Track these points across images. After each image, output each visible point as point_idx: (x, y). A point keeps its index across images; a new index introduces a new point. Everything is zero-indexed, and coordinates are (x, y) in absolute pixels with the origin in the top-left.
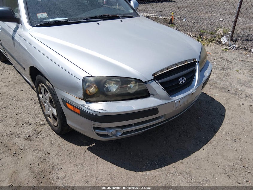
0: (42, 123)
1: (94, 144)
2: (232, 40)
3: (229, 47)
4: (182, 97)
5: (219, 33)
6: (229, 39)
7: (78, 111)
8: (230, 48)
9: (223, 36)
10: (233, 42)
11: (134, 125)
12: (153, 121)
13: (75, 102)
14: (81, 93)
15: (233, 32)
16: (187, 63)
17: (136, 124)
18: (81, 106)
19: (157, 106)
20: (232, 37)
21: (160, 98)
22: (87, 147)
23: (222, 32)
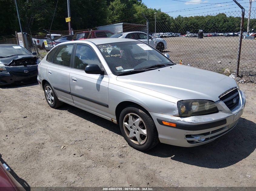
0: (124, 146)
1: (174, 156)
2: (238, 76)
3: (238, 81)
4: (237, 112)
5: (227, 72)
6: (236, 76)
7: (174, 125)
8: (239, 83)
9: (230, 74)
10: (240, 78)
11: (211, 133)
12: (222, 130)
13: (171, 119)
14: (177, 112)
15: (238, 70)
16: (234, 89)
17: (213, 132)
18: (177, 121)
19: (225, 118)
20: (238, 74)
21: (226, 112)
22: (171, 157)
23: (229, 71)
